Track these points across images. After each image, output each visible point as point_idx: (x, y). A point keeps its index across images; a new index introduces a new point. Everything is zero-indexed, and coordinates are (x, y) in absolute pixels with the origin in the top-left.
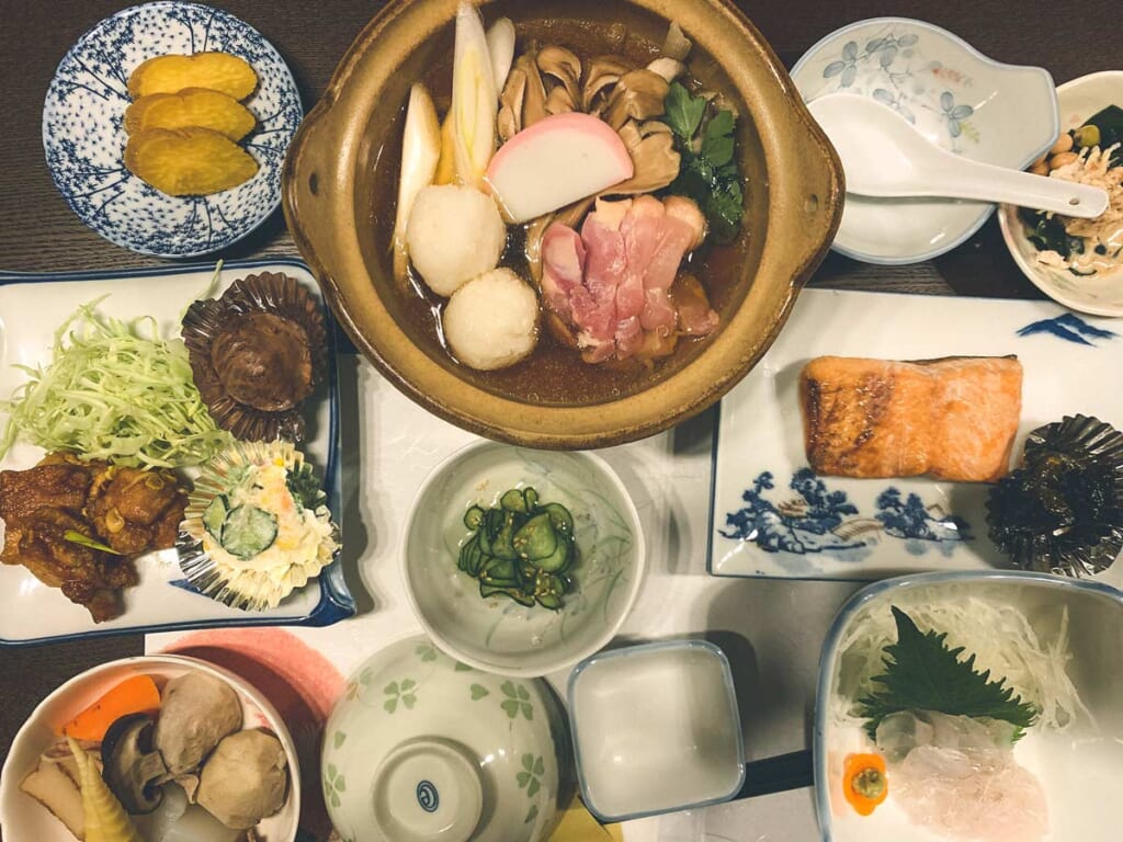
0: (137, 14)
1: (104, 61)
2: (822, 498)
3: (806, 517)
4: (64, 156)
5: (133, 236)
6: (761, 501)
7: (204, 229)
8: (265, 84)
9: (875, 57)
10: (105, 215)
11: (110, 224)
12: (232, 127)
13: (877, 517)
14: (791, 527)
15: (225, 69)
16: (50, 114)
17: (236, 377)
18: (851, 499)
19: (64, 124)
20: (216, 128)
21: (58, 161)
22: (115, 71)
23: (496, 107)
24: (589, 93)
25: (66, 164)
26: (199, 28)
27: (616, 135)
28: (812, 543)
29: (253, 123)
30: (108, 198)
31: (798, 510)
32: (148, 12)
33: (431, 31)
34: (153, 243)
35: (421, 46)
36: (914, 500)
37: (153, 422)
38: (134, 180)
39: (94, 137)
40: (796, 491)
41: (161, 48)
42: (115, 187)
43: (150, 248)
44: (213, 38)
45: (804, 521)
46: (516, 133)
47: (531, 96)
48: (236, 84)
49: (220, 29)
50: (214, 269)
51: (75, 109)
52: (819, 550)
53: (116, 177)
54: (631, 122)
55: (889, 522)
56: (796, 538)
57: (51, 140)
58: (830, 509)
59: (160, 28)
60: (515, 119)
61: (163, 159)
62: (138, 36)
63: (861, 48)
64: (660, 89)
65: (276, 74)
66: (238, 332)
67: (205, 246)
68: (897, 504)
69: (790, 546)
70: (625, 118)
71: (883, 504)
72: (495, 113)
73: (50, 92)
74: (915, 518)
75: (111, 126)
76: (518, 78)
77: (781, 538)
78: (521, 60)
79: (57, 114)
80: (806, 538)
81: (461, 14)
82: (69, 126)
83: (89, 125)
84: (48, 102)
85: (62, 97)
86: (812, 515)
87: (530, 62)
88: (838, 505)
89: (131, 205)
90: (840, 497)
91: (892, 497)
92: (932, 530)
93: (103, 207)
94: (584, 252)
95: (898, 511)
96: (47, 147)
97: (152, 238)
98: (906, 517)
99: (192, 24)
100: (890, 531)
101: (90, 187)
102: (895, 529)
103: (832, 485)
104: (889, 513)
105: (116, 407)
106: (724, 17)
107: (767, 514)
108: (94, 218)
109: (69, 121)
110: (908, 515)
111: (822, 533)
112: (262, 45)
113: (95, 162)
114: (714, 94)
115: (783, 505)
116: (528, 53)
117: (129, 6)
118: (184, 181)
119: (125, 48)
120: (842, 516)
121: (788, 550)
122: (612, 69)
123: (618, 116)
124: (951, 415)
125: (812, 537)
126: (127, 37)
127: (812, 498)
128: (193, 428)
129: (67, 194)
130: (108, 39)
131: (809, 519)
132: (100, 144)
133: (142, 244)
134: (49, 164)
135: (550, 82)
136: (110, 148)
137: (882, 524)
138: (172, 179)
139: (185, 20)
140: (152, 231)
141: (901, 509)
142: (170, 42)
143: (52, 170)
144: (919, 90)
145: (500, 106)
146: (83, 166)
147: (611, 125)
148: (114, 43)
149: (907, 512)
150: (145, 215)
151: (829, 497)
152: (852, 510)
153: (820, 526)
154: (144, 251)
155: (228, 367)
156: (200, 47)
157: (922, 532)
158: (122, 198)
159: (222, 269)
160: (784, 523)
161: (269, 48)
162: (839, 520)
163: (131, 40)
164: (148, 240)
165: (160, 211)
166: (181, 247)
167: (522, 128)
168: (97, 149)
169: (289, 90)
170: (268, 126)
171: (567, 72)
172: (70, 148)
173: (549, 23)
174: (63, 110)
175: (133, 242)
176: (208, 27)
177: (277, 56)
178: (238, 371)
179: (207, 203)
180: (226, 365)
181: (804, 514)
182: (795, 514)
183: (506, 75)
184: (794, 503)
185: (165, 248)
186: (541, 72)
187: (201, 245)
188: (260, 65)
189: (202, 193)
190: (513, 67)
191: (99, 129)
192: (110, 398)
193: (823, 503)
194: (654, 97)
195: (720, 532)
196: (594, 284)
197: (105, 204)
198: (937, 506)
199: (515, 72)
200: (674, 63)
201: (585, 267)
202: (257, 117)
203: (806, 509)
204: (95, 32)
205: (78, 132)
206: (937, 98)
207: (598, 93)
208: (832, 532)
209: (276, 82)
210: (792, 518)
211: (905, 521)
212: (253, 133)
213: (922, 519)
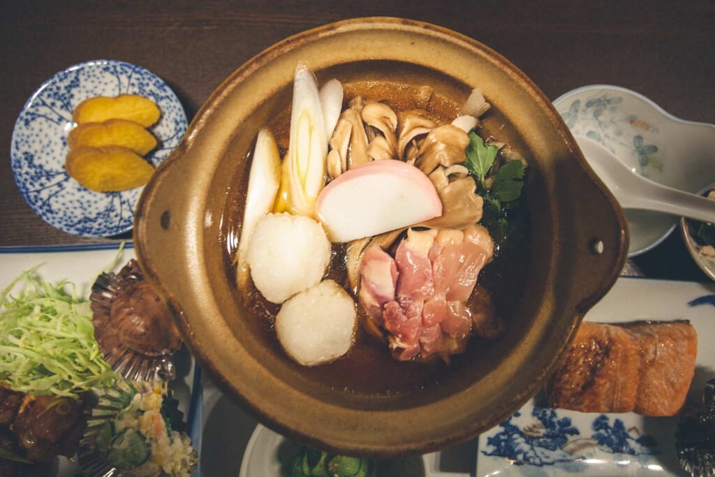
0: (83, 69)
1: (58, 99)
2: (554, 423)
3: (543, 438)
4: (25, 163)
5: (66, 220)
6: (511, 426)
7: (116, 216)
8: (166, 116)
9: (591, 110)
10: (49, 205)
11: (51, 212)
12: (140, 146)
13: (593, 437)
14: (532, 445)
15: (137, 106)
16: (18, 135)
17: (125, 335)
18: (574, 424)
19: (27, 142)
20: (128, 146)
21: (20, 167)
22: (66, 106)
23: (326, 149)
24: (403, 142)
25: (25, 169)
26: (124, 78)
27: (427, 178)
28: (547, 457)
29: (154, 143)
30: (53, 192)
31: (537, 432)
32: (90, 67)
33: (275, 90)
34: (79, 226)
35: (265, 102)
36: (619, 424)
37: (59, 368)
38: (72, 180)
39: (48, 150)
40: (536, 418)
41: (99, 91)
42: (59, 185)
43: (77, 230)
44: (133, 85)
45: (541, 440)
46: (342, 172)
47: (355, 141)
48: (145, 117)
49: (138, 79)
50: (118, 248)
51: (36, 131)
52: (552, 464)
53: (60, 178)
54: (440, 168)
55: (602, 441)
56: (535, 454)
57: (16, 153)
58: (560, 431)
59: (98, 78)
60: (341, 161)
61: (89, 168)
62: (82, 82)
63: (583, 105)
64: (463, 141)
65: (173, 109)
66: (128, 300)
67: (115, 229)
68: (606, 427)
69: (531, 460)
70: (435, 165)
71: (597, 427)
72: (325, 155)
73: (19, 120)
74: (619, 437)
75: (60, 142)
76: (344, 127)
77: (525, 454)
78: (348, 112)
79: (23, 135)
80: (543, 453)
81: (298, 77)
82: (30, 142)
83: (46, 142)
84: (17, 127)
85: (27, 123)
86: (546, 436)
87: (355, 115)
88: (565, 428)
89: (69, 198)
90: (566, 422)
91: (604, 421)
92: (632, 447)
93: (49, 199)
94: (398, 273)
95: (607, 432)
96: (13, 157)
97: (80, 222)
98: (613, 437)
99: (120, 76)
100: (602, 448)
101: (42, 185)
102: (605, 446)
103: (562, 414)
104: (601, 434)
105: (31, 358)
106: (519, 87)
107: (516, 436)
108: (41, 208)
109: (31, 139)
110: (615, 435)
111: (554, 449)
112: (165, 90)
113: (47, 168)
114: (504, 144)
115: (527, 428)
116: (353, 107)
117: (77, 63)
118: (105, 182)
119: (74, 91)
120: (568, 436)
121: (530, 464)
122: (423, 122)
123: (429, 162)
124: (652, 370)
125: (547, 452)
126: (75, 83)
127: (547, 423)
128: (93, 369)
129: (24, 190)
130: (62, 85)
131: (545, 439)
132: (52, 155)
133: (72, 226)
134: (14, 169)
135: (372, 131)
136: (59, 158)
137: (596, 442)
138: (96, 181)
139: (115, 72)
140: (80, 217)
141: (609, 431)
142: (104, 87)
143: (15, 173)
144: (619, 133)
145: (330, 149)
146: (38, 170)
147: (422, 170)
148: (66, 88)
149: (614, 432)
150: (77, 205)
151: (559, 422)
152: (575, 432)
153: (553, 444)
154: (73, 232)
155: (120, 326)
156: (124, 91)
157: (624, 448)
158: (63, 192)
159: (124, 247)
160: (527, 442)
161: (169, 92)
162: (566, 439)
163: (78, 86)
164: (77, 224)
165: (88, 202)
166: (99, 229)
167: (347, 169)
168: (50, 158)
169: (181, 121)
170: (166, 145)
171: (387, 125)
172: (29, 158)
173: (371, 84)
174: (27, 132)
175: (66, 225)
176: (130, 77)
177: (175, 98)
178: (126, 330)
179: (121, 197)
180: (119, 324)
181: (541, 435)
182: (535, 435)
183: (335, 124)
184: (534, 426)
185: (88, 230)
186: (365, 124)
187: (112, 229)
188: (163, 103)
189: (117, 190)
190: (341, 117)
191: (52, 145)
192: (28, 352)
193: (555, 427)
194: (458, 147)
195: (483, 452)
196: (405, 299)
197: (50, 197)
198: (634, 428)
199: (343, 122)
200: (473, 118)
201: (398, 285)
202: (158, 138)
203: (543, 431)
204: (53, 80)
205: (37, 146)
206: (631, 139)
207: (411, 142)
208: (561, 449)
209: (173, 115)
210: (532, 438)
211: (612, 440)
212: (156, 150)
213: (624, 438)
